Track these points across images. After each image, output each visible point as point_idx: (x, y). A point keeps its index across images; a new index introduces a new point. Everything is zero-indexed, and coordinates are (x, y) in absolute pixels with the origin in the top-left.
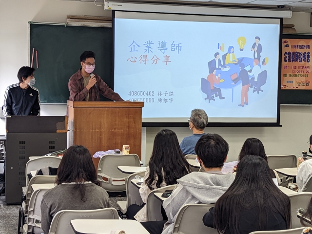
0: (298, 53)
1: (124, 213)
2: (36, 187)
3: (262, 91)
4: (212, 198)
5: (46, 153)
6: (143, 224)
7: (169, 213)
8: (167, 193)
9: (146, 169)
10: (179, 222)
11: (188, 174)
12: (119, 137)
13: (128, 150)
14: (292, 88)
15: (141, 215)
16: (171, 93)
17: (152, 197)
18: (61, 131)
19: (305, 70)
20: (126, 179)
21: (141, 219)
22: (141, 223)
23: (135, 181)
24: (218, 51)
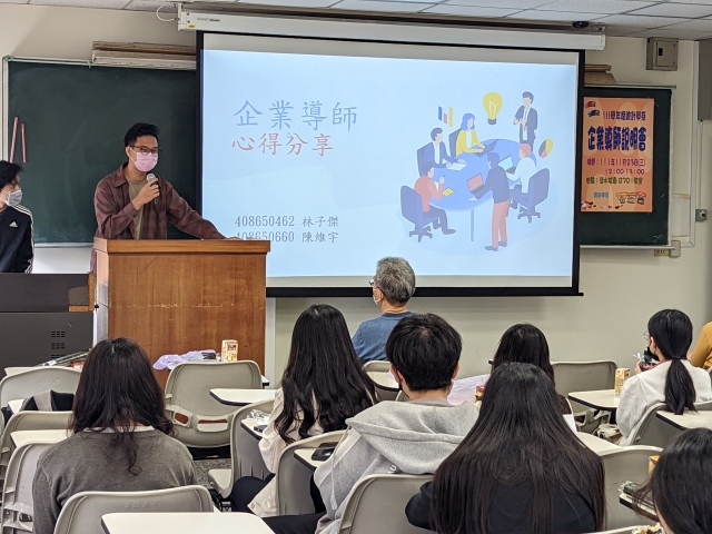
0: (619, 129)
1: (225, 496)
2: (21, 438)
3: (538, 215)
4: (427, 460)
5: (45, 360)
6: (268, 521)
7: (329, 497)
8: (325, 451)
9: (276, 395)
10: (351, 516)
11: (371, 405)
12: (214, 322)
13: (235, 352)
14: (605, 209)
15: (265, 500)
16: (334, 221)
17: (290, 459)
18: (80, 309)
19: (634, 168)
20: (230, 418)
21: (265, 508)
22: (264, 519)
23: (250, 423)
24: (440, 124)
